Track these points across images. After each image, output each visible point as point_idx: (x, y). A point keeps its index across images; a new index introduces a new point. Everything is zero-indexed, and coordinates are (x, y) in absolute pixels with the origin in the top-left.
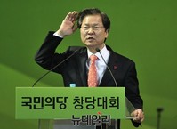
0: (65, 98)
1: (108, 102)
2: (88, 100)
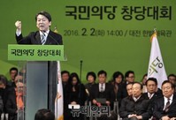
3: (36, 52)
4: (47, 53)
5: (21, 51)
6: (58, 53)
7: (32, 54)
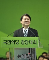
0: (18, 41)
1: (33, 42)
2: (26, 41)
3: (20, 42)
4: (27, 42)
5: (10, 41)
6: (35, 42)
7: (18, 43)
